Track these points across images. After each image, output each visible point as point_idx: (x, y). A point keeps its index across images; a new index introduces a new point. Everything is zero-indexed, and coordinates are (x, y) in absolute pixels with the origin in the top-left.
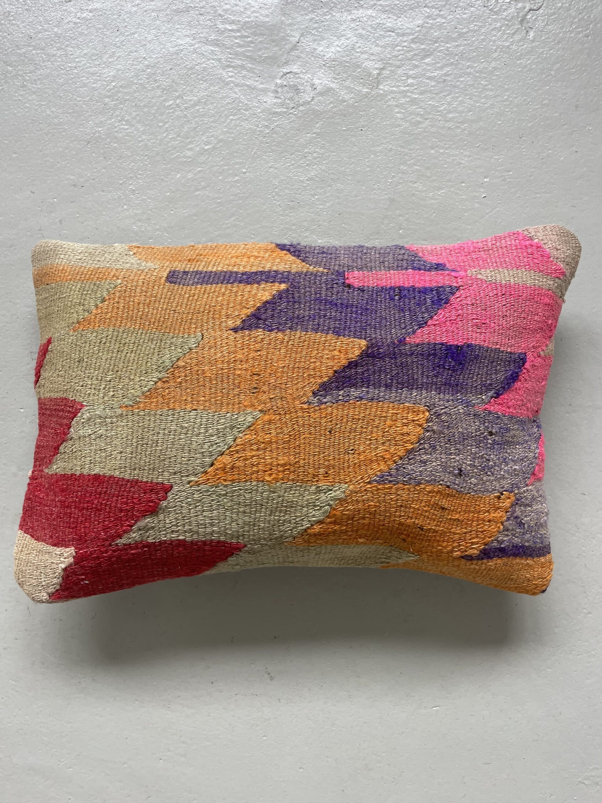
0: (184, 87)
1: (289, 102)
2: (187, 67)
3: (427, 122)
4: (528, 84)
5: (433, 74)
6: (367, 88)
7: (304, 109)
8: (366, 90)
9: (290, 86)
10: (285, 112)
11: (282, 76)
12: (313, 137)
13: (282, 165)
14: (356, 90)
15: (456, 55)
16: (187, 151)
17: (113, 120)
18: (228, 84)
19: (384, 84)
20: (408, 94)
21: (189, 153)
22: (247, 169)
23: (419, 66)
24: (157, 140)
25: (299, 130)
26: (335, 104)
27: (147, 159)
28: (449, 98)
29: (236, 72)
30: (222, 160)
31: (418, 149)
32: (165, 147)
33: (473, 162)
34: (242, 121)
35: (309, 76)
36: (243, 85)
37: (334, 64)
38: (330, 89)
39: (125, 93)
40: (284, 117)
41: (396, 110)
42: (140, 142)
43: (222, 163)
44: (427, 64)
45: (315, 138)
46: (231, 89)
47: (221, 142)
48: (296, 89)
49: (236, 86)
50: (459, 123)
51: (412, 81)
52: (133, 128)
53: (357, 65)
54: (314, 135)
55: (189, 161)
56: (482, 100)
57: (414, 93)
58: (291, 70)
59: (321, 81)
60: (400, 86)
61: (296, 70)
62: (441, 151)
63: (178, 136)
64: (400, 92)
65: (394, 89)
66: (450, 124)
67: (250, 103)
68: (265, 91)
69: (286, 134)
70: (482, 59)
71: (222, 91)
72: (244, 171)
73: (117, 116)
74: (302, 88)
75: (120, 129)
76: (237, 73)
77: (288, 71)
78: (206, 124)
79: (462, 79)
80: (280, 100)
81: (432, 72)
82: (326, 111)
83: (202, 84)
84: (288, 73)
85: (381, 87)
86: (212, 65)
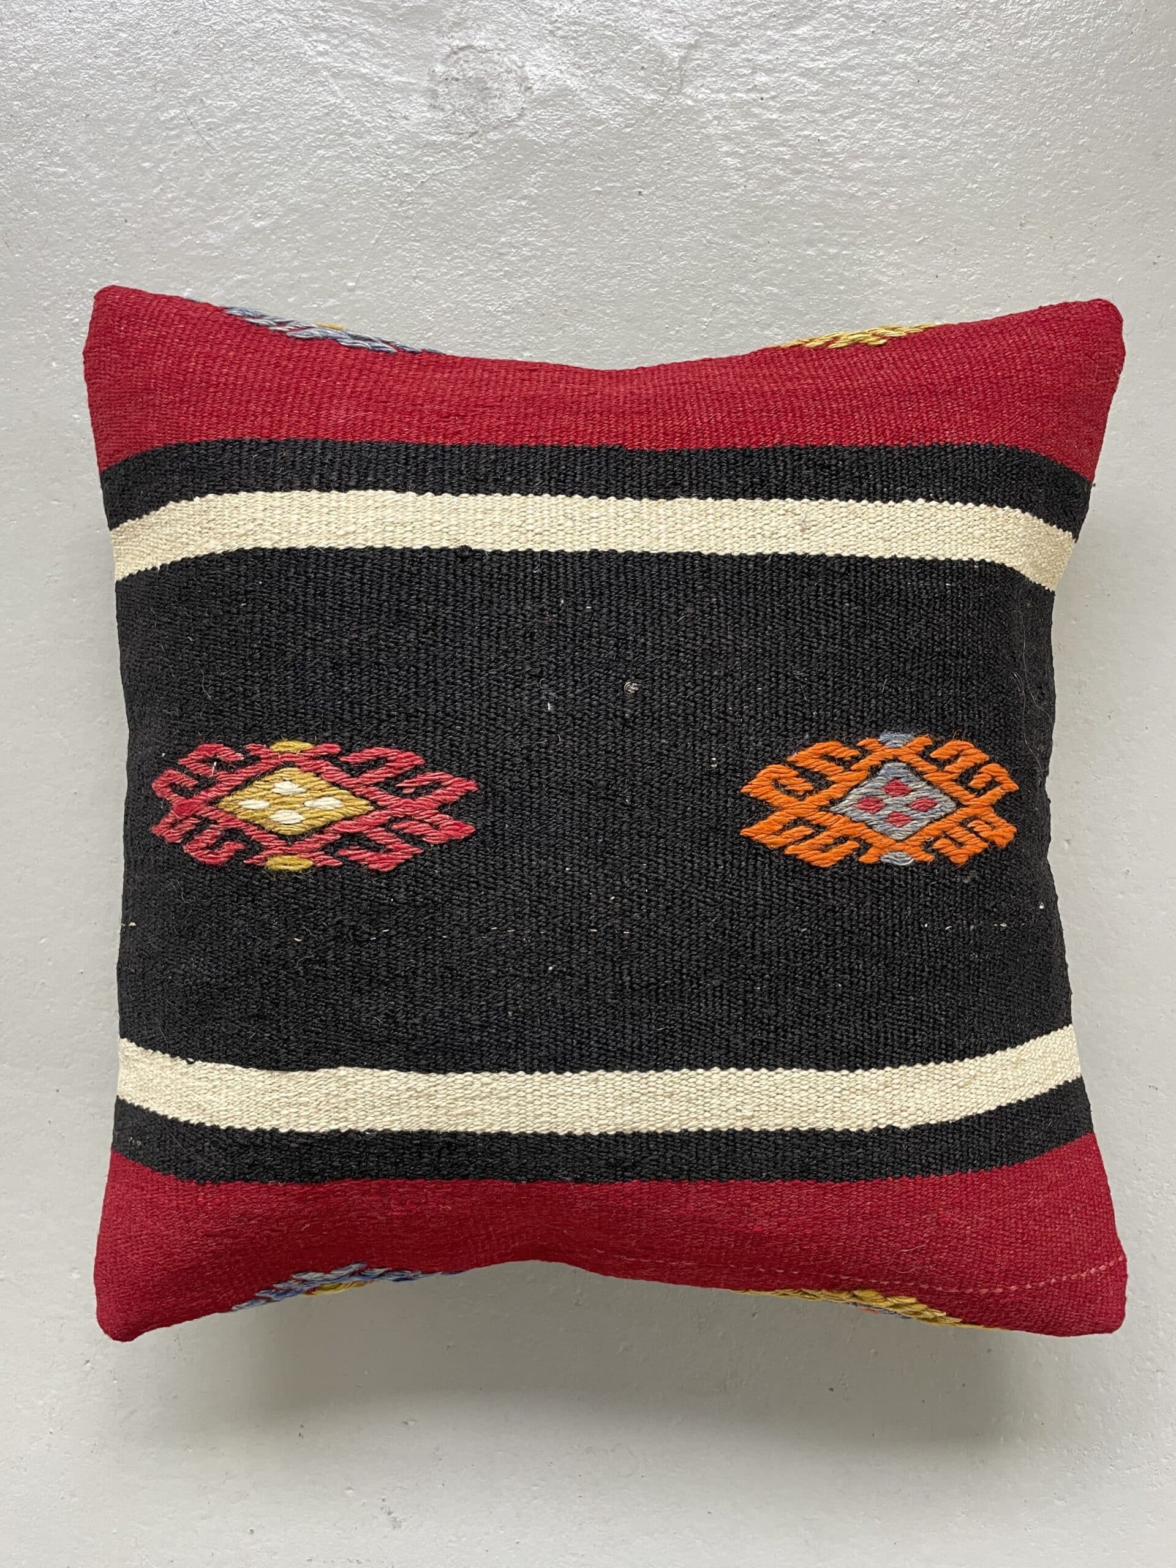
0: (207, 76)
1: (463, 118)
2: (215, 27)
3: (799, 180)
4: (1044, 96)
5: (816, 64)
6: (655, 91)
7: (499, 136)
8: (653, 97)
9: (467, 81)
10: (453, 144)
11: (449, 56)
12: (521, 206)
13: (446, 274)
14: (628, 95)
15: (873, 20)
16: (209, 233)
17: (30, 153)
18: (314, 71)
19: (698, 83)
20: (756, 110)
21: (214, 238)
22: (357, 281)
23: (782, 44)
24: (138, 202)
25: (486, 189)
26: (576, 128)
27: (112, 248)
28: (852, 124)
29: (336, 42)
30: (294, 258)
31: (777, 245)
32: (155, 220)
33: (907, 280)
34: (348, 162)
35: (514, 57)
36: (352, 75)
37: (576, 31)
38: (564, 92)
39: (63, 88)
40: (451, 154)
41: (725, 149)
42: (94, 207)
43: (296, 263)
44: (800, 40)
45: (527, 209)
46: (322, 84)
47: (295, 210)
48: (481, 89)
49: (335, 75)
50: (877, 183)
51: (764, 79)
52: (79, 173)
53: (632, 35)
54: (524, 203)
55: (216, 257)
56: (933, 131)
57: (768, 108)
58: (469, 42)
59: (542, 72)
60: (735, 90)
61: (482, 43)
62: (832, 251)
63: (190, 195)
64: (733, 106)
65: (722, 96)
66: (851, 188)
67: (368, 118)
68: (404, 90)
69: (455, 198)
70: (933, 32)
71: (299, 89)
72: (351, 284)
73: (41, 144)
74: (496, 85)
75: (47, 174)
76: (336, 46)
77: (464, 44)
78: (258, 166)
79: (884, 79)
80: (441, 114)
81: (813, 60)
82: (553, 145)
83: (252, 69)
84: (462, 49)
85: (689, 90)
86: (277, 25)
